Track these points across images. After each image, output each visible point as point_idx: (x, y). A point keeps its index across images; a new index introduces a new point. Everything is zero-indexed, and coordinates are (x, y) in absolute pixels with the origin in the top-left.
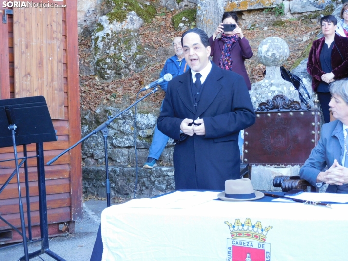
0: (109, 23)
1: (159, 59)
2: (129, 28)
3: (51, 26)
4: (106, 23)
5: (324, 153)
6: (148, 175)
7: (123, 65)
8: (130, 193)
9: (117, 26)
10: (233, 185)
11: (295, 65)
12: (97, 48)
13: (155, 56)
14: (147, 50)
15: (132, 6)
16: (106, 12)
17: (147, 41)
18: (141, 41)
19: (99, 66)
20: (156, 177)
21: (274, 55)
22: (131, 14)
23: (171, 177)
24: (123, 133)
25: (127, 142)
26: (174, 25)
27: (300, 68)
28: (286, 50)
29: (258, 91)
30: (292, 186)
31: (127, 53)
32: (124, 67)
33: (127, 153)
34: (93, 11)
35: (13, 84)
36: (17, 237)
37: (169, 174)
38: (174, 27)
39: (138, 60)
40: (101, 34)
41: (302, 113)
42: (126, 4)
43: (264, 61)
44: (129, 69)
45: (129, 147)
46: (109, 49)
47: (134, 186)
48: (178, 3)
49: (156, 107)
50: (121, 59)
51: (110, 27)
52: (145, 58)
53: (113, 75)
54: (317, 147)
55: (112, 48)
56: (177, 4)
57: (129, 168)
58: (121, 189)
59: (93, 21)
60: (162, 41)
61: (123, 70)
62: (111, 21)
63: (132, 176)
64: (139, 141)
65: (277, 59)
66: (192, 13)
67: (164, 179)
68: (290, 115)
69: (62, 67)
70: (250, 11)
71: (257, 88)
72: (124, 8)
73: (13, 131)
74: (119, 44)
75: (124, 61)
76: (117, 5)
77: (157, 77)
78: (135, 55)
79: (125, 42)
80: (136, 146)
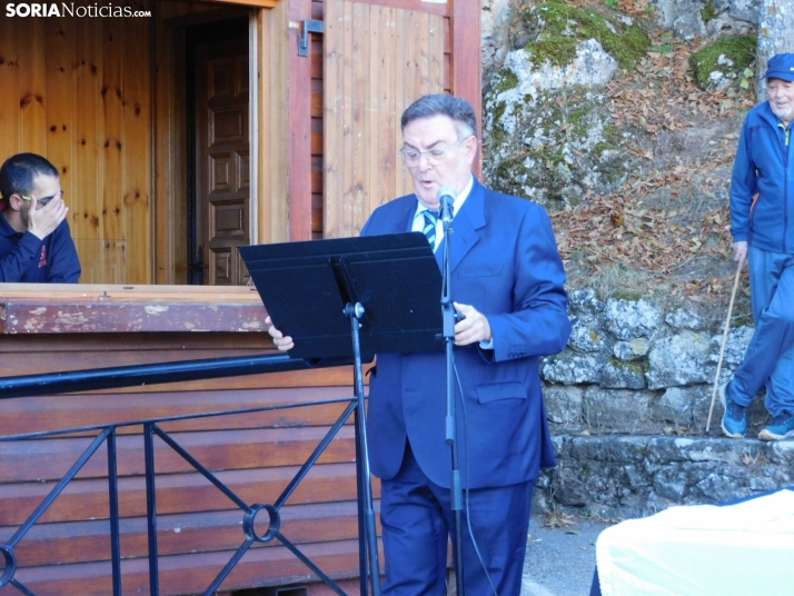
0: (533, 70)
1: (658, 160)
2: (582, 83)
3: (417, 65)
4: (524, 68)
6: (639, 457)
7: (568, 175)
8: (588, 502)
9: (552, 77)
12: (499, 131)
13: (648, 155)
14: (630, 138)
15: (587, 27)
16: (521, 42)
17: (629, 116)
18: (614, 115)
19: (505, 176)
20: (658, 462)
22: (588, 47)
23: (700, 464)
24: (570, 348)
25: (581, 371)
26: (697, 75)
31: (576, 144)
32: (569, 180)
33: (578, 400)
34: (488, 38)
35: (319, 212)
37: (694, 455)
38: (696, 82)
39: (607, 164)
40: (510, 96)
42: (573, 22)
44: (582, 186)
45: (585, 385)
46: (531, 134)
47: (600, 484)
48: (706, 21)
49: (658, 284)
50: (563, 161)
51: (536, 79)
52: (625, 158)
53: (541, 201)
55: (539, 132)
56: (702, 23)
57: (585, 437)
58: (566, 493)
59: (486, 66)
60: (667, 115)
61: (566, 189)
62: (536, 63)
63: (596, 459)
64: (610, 369)
66: (743, 46)
67: (681, 470)
72: (568, 31)
73: (355, 321)
74: (558, 122)
75: (570, 166)
76: (550, 24)
77: (658, 207)
78: (598, 150)
79: (573, 117)
80: (603, 383)
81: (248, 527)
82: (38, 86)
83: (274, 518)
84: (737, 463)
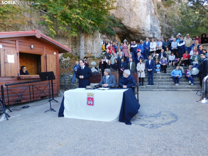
1: (73, 65)
2: (68, 60)
3: (54, 59)
5: (103, 81)
9: (66, 59)
10: (88, 87)
11: (97, 66)
12: (62, 63)
14: (71, 63)
16: (63, 57)
19: (62, 66)
22: (68, 57)
23: (76, 86)
24: (67, 78)
26: (76, 59)
27: (98, 67)
30: (98, 87)
31: (67, 64)
32: (67, 66)
33: (68, 82)
34: (61, 56)
35: (47, 69)
36: (48, 97)
40: (63, 61)
41: (99, 74)
42: (67, 55)
43: (92, 66)
47: (69, 87)
51: (64, 59)
52: (71, 65)
53: (65, 68)
54: (102, 80)
55: (65, 63)
57: (68, 84)
59: (61, 58)
60: (74, 62)
65: (94, 65)
66: (79, 57)
67: (74, 86)
68: (97, 75)
69: (56, 66)
70: (89, 57)
73: (47, 78)
76: (65, 56)
78: (69, 64)
80: (69, 80)
81: (41, 92)
82: (25, 60)
83: (43, 91)
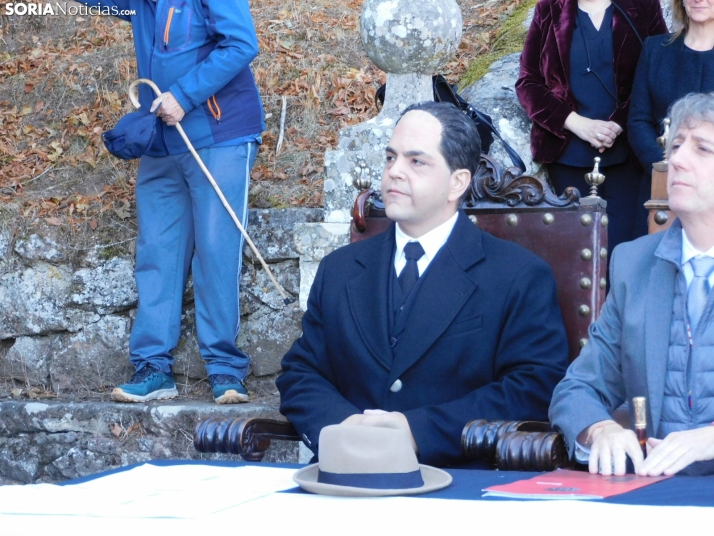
1: (10, 41)
11: (470, 75)
21: (414, 35)
23: (57, 436)
27: (491, 86)
28: (454, 23)
29: (361, 154)
30: (532, 453)
37: (50, 424)
41: (549, 217)
43: (382, 55)
49: (6, 201)
65: (425, 49)
67: (33, 443)
68: (509, 223)
71: (357, 143)
77: (7, 102)
84: (104, 434)
